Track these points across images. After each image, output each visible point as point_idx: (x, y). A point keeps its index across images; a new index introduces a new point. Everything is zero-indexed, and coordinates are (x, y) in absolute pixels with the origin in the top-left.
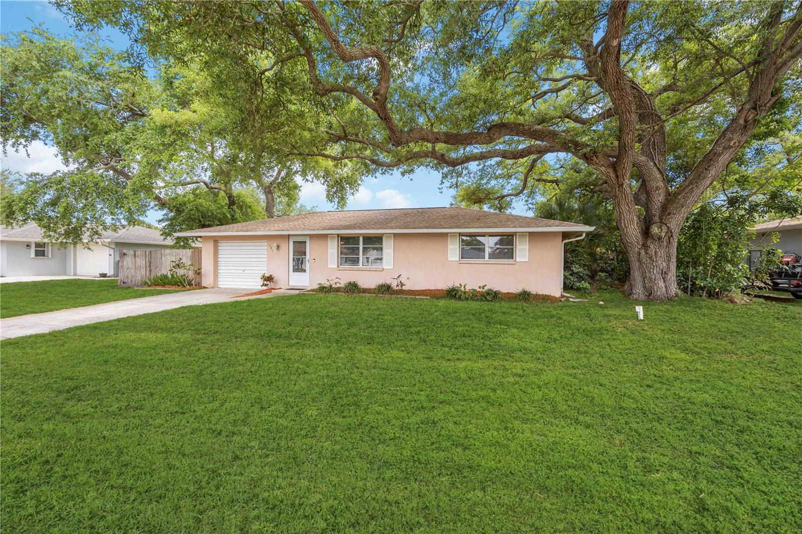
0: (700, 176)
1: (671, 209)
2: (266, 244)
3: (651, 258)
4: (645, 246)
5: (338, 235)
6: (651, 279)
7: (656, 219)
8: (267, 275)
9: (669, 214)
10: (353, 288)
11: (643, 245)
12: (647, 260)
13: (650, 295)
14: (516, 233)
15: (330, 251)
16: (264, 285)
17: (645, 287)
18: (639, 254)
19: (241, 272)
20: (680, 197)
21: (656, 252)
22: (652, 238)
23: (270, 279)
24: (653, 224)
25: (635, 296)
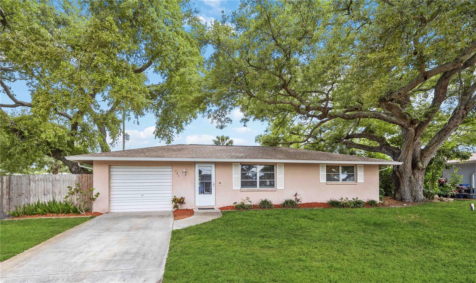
0: (441, 139)
1: (426, 154)
2: (171, 170)
3: (416, 180)
4: (414, 174)
5: (241, 163)
6: (416, 191)
7: (419, 159)
8: (179, 197)
9: (425, 157)
10: (265, 205)
11: (413, 173)
12: (414, 181)
13: (415, 199)
14: (356, 165)
15: (234, 176)
16: (175, 206)
17: (412, 195)
18: (410, 178)
19: (140, 196)
20: (430, 148)
21: (419, 177)
22: (419, 169)
23: (181, 201)
24: (418, 162)
25: (407, 201)
